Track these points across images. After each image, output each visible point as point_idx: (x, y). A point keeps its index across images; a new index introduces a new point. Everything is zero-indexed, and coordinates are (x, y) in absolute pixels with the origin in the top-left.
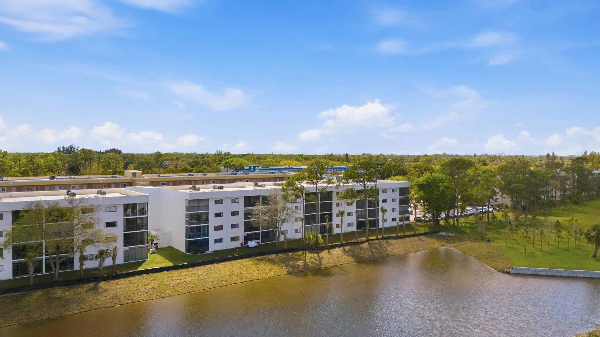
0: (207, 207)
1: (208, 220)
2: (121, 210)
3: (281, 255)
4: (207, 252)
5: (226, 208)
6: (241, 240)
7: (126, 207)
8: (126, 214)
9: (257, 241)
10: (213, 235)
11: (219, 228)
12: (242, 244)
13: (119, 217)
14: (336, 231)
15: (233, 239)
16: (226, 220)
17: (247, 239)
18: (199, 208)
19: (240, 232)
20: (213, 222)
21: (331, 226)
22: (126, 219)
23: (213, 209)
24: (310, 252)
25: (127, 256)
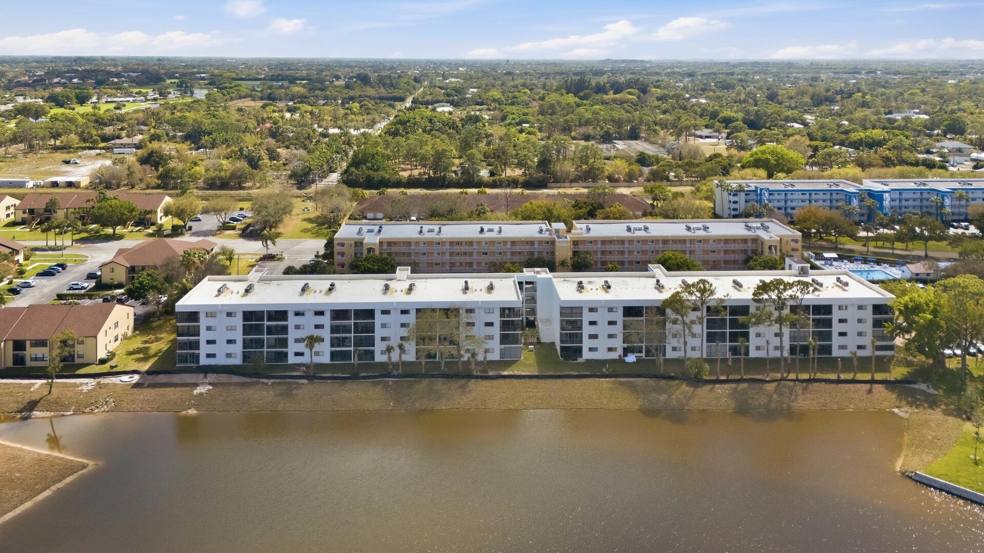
0: (581, 314)
1: (582, 327)
2: (498, 313)
3: (651, 382)
4: (580, 360)
5: (602, 317)
6: (620, 352)
7: (503, 310)
8: (501, 316)
9: (640, 355)
10: (586, 343)
11: (593, 337)
12: (620, 356)
13: (496, 319)
14: (753, 354)
15: (610, 349)
16: (602, 329)
17: (626, 351)
18: (571, 314)
19: (619, 343)
20: (587, 330)
21: (747, 348)
22: (503, 321)
23: (587, 317)
24: (687, 385)
25: (503, 353)
